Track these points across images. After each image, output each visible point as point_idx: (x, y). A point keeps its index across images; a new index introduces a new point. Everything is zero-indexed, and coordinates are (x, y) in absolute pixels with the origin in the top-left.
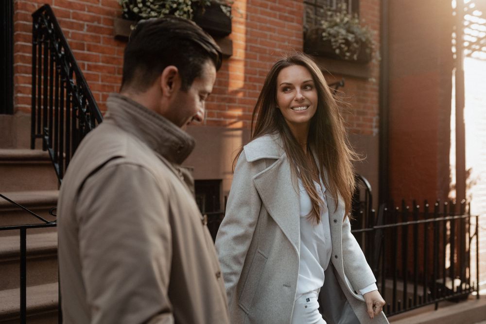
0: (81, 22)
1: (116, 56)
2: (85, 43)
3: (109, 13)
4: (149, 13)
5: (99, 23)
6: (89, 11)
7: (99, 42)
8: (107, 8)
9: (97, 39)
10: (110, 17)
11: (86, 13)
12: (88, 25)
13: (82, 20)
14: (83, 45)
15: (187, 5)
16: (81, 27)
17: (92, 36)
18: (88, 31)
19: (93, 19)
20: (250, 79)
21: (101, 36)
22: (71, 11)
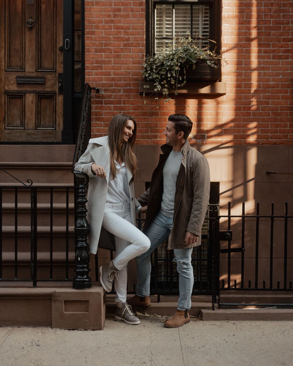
2: (122, 100)
3: (136, 80)
5: (130, 87)
6: (124, 81)
7: (130, 98)
8: (135, 77)
9: (128, 96)
10: (137, 82)
11: (122, 82)
12: (123, 89)
13: (120, 87)
14: (121, 101)
16: (120, 90)
17: (126, 95)
18: (123, 92)
19: (126, 85)
21: (131, 94)
22: (114, 82)
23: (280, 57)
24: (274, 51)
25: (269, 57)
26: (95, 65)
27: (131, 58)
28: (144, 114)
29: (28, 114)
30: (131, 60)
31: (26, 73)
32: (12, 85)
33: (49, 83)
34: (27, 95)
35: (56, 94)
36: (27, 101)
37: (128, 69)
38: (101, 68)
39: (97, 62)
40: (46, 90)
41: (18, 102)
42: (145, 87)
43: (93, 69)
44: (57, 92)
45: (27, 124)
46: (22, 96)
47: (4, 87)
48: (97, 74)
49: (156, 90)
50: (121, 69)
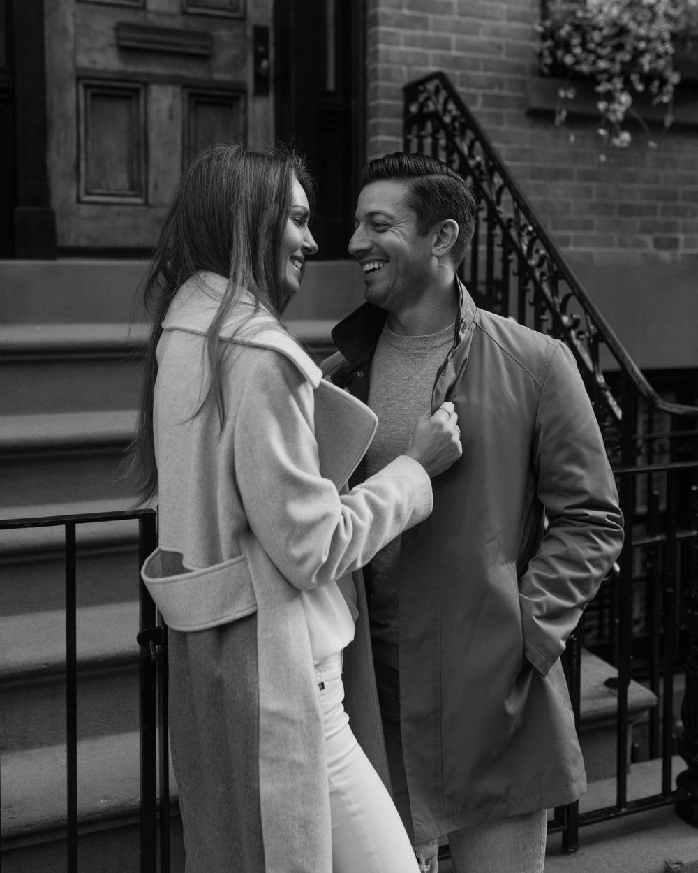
0: (473, 91)
1: (528, 146)
3: (519, 69)
4: (594, 63)
5: (501, 88)
6: (485, 70)
8: (515, 60)
9: (496, 118)
10: (520, 76)
11: (480, 73)
12: (484, 96)
13: (474, 86)
15: (663, 42)
17: (489, 114)
18: (484, 105)
19: (492, 83)
21: (505, 112)
22: (458, 73)
26: (406, 12)
29: (157, 154)
30: (504, 6)
31: (151, 17)
32: (102, 50)
33: (224, 56)
34: (155, 90)
35: (245, 92)
36: (153, 108)
37: (497, 35)
38: (420, 22)
39: (413, 5)
40: (217, 76)
41: (121, 110)
42: (562, 94)
43: (401, 23)
44: (250, 88)
45: (156, 187)
46: (137, 91)
47: (74, 58)
48: (411, 42)
49: (602, 106)
50: (476, 33)
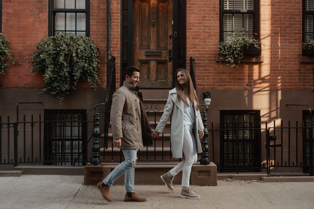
0: (205, 59)
1: (217, 68)
2: (207, 65)
4: (226, 52)
5: (211, 58)
7: (211, 64)
8: (214, 53)
9: (210, 63)
10: (215, 56)
11: (207, 55)
12: (207, 59)
16: (205, 60)
18: (207, 61)
19: (209, 57)
20: (273, 70)
21: (212, 62)
22: (202, 56)
23: (292, 43)
24: (288, 39)
25: (286, 43)
26: (192, 46)
27: (212, 42)
28: (219, 73)
29: (152, 72)
30: (212, 43)
31: (151, 50)
32: (143, 56)
33: (163, 55)
34: (151, 62)
35: (167, 61)
36: (151, 65)
37: (210, 49)
38: (195, 48)
39: (193, 45)
40: (162, 59)
41: (146, 65)
42: (221, 58)
43: (191, 48)
44: (168, 60)
45: (151, 78)
46: (149, 62)
47: (138, 58)
48: (193, 51)
49: (227, 60)
50: (206, 49)
